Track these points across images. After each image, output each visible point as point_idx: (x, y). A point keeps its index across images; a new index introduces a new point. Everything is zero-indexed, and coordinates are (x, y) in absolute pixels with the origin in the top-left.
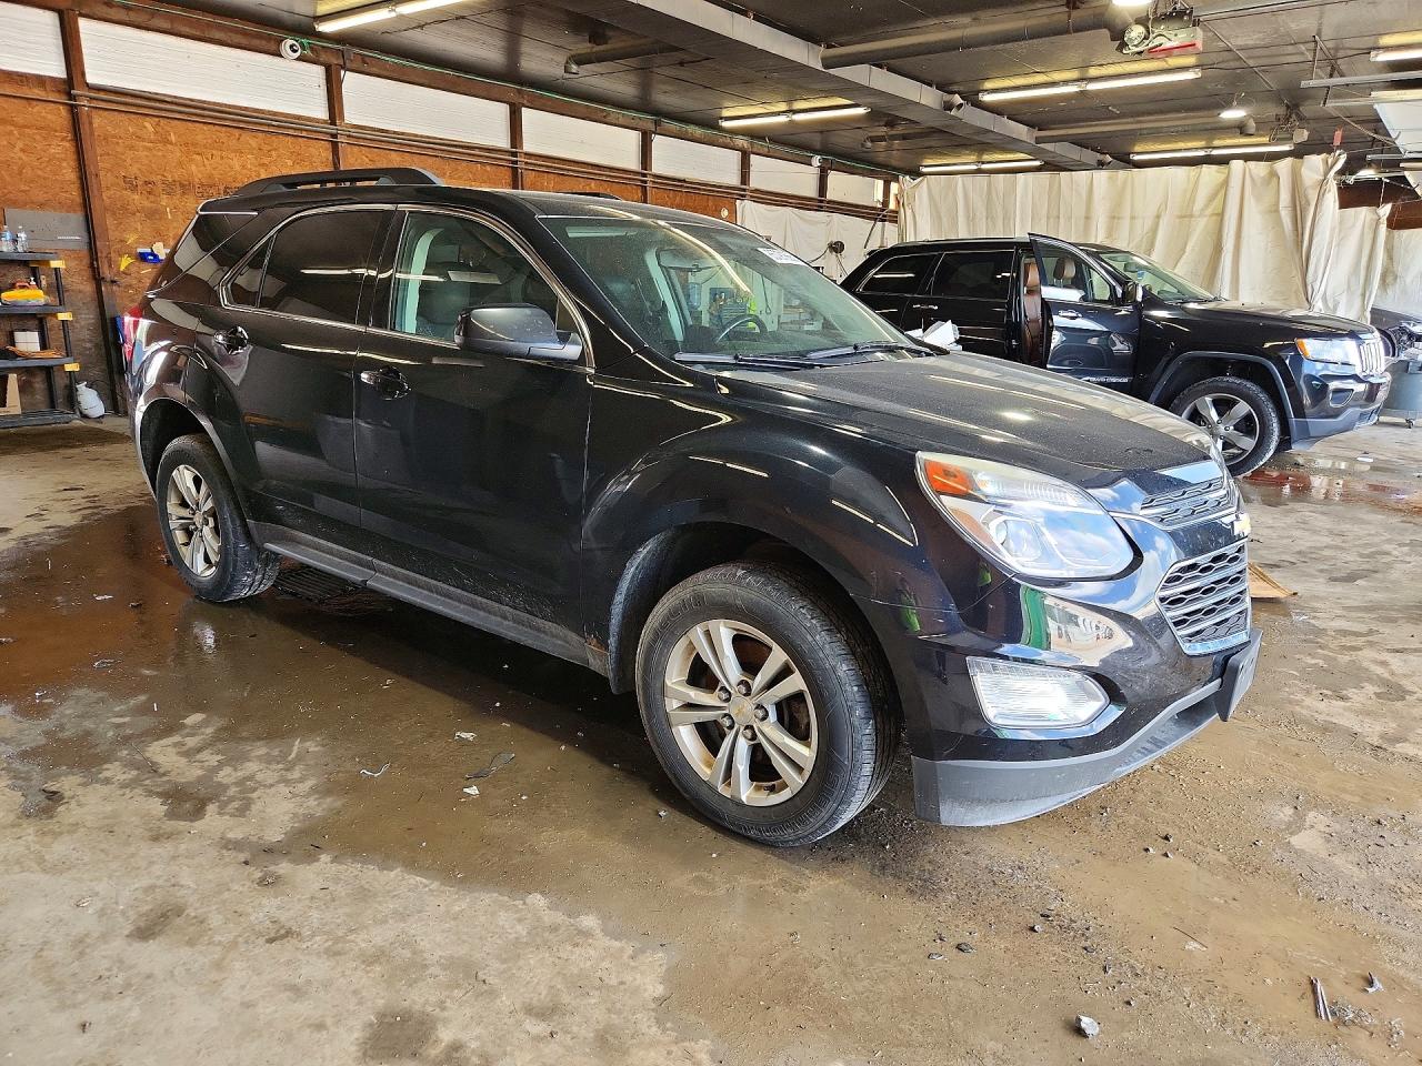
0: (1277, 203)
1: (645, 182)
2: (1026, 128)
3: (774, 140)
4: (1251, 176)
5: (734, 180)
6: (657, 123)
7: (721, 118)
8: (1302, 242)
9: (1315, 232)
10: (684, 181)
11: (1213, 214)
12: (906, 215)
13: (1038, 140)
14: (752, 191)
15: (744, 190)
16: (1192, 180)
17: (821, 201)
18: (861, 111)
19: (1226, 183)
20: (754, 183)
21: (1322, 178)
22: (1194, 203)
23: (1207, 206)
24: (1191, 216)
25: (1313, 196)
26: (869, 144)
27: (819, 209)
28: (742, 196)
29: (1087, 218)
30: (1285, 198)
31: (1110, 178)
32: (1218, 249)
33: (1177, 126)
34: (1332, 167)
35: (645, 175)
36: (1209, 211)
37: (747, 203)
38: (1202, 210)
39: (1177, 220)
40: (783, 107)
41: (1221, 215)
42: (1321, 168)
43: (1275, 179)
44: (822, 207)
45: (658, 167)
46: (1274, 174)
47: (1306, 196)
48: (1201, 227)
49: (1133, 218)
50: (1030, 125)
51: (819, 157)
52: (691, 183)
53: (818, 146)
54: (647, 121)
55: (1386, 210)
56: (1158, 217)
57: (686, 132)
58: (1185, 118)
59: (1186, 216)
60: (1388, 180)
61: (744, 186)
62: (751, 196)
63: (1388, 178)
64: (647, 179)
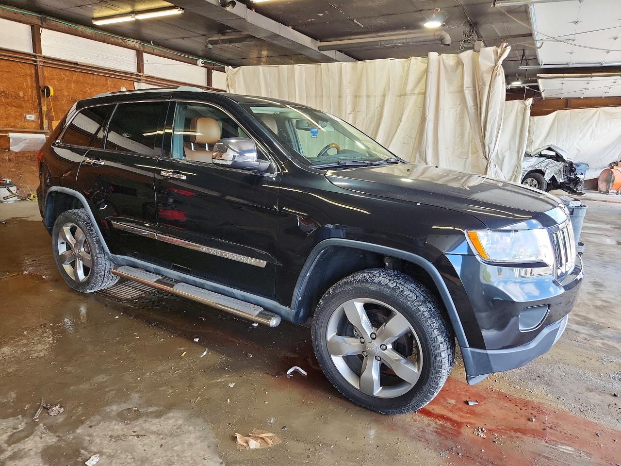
0: (462, 86)
1: (36, 62)
2: (310, 39)
3: (156, 44)
4: (444, 65)
5: (133, 69)
6: (42, 20)
7: (93, 19)
8: (481, 113)
9: (490, 106)
10: (77, 64)
11: (419, 94)
12: (231, 92)
13: (321, 49)
14: (146, 77)
15: (140, 76)
16: (406, 68)
17: (209, 89)
18: (177, 12)
19: (426, 71)
20: (148, 71)
21: (494, 65)
22: (406, 84)
23: (415, 87)
24: (405, 95)
25: (487, 78)
26: (210, 46)
28: (138, 79)
29: (340, 96)
30: (467, 81)
31: (353, 68)
32: (423, 119)
33: (402, 39)
34: (500, 57)
35: (35, 57)
36: (417, 91)
37: (143, 84)
38: (413, 90)
39: (398, 98)
40: (129, 9)
41: (424, 94)
42: (493, 58)
43: (460, 66)
45: (46, 51)
46: (460, 63)
47: (482, 79)
48: (412, 103)
49: (368, 96)
50: (315, 37)
51: (202, 60)
52: (81, 65)
55: (530, 101)
56: (384, 96)
57: (76, 30)
58: (408, 34)
59: (403, 95)
60: (528, 88)
61: (139, 74)
62: (146, 80)
63: (528, 86)
64: (38, 59)
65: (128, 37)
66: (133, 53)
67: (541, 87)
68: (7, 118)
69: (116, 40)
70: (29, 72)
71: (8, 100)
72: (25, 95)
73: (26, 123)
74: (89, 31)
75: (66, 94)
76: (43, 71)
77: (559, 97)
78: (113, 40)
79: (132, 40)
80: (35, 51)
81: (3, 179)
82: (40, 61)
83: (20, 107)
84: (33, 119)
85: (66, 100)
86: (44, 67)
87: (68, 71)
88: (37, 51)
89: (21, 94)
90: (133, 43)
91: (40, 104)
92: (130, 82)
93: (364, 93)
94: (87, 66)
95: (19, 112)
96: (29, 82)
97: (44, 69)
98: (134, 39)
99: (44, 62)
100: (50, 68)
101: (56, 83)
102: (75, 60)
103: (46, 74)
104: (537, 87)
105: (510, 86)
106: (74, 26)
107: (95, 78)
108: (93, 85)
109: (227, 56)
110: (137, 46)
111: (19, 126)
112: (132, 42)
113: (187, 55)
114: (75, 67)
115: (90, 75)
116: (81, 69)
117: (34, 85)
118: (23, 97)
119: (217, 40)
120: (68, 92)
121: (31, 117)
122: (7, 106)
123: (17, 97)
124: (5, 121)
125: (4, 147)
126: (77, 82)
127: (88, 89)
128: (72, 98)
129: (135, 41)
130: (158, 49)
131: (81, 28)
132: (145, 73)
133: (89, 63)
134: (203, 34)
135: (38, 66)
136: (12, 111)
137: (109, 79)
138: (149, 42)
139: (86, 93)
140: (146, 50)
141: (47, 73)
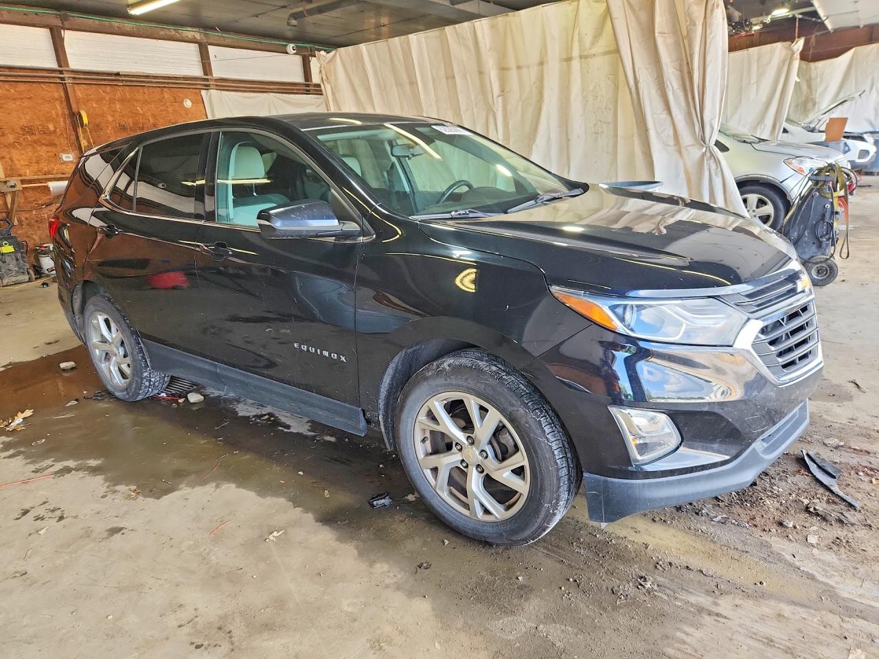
1: (63, 79)
3: (224, 30)
5: (197, 72)
6: (64, 19)
10: (118, 74)
11: (606, 53)
12: (327, 89)
14: (217, 80)
15: (207, 80)
17: (308, 86)
20: (217, 73)
25: (698, 15)
26: (294, 22)
27: (308, 92)
28: (206, 85)
29: (481, 73)
31: (493, 26)
35: (61, 72)
37: (213, 92)
39: (566, 64)
44: (309, 91)
45: (74, 63)
49: (519, 67)
51: (292, 45)
52: (125, 76)
53: (289, 34)
54: (52, 17)
55: (798, 45)
56: (542, 63)
57: (111, 26)
60: (800, 16)
61: (206, 77)
62: (216, 85)
63: (801, 14)
64: (66, 75)
65: (182, 25)
66: (194, 48)
67: (821, 13)
68: (37, 162)
69: (168, 33)
70: (56, 95)
71: (35, 138)
72: (56, 128)
73: (64, 166)
74: (128, 25)
75: (110, 119)
76: (74, 90)
77: (856, 24)
78: (162, 33)
79: (190, 29)
80: (60, 66)
81: (45, 245)
82: (70, 77)
83: (52, 144)
84: (71, 159)
85: (112, 128)
86: (75, 85)
87: (108, 87)
88: (63, 64)
89: (51, 127)
90: (192, 33)
91: (77, 137)
92: (195, 91)
93: (512, 63)
94: (133, 76)
95: (52, 152)
96: (59, 108)
97: (76, 88)
98: (191, 27)
99: (74, 78)
100: (84, 86)
101: (95, 105)
102: (115, 70)
103: (79, 94)
104: (815, 14)
105: (770, 17)
106: (106, 21)
107: (146, 90)
108: (145, 102)
109: (325, 33)
110: (198, 36)
111: (55, 172)
112: (190, 33)
113: (269, 40)
114: (116, 80)
115: (138, 88)
116: (125, 81)
117: (67, 112)
118: (55, 132)
119: (302, 12)
120: (113, 116)
121: (69, 157)
122: (35, 145)
123: (46, 132)
124: (35, 167)
125: (40, 202)
126: (122, 101)
127: (138, 108)
128: (119, 124)
129: (194, 30)
130: (229, 38)
131: (116, 23)
132: (214, 75)
133: (135, 71)
134: (282, 5)
135: (67, 85)
136: (43, 151)
137: (166, 90)
138: (212, 28)
139: (137, 114)
140: (211, 41)
141: (79, 92)
